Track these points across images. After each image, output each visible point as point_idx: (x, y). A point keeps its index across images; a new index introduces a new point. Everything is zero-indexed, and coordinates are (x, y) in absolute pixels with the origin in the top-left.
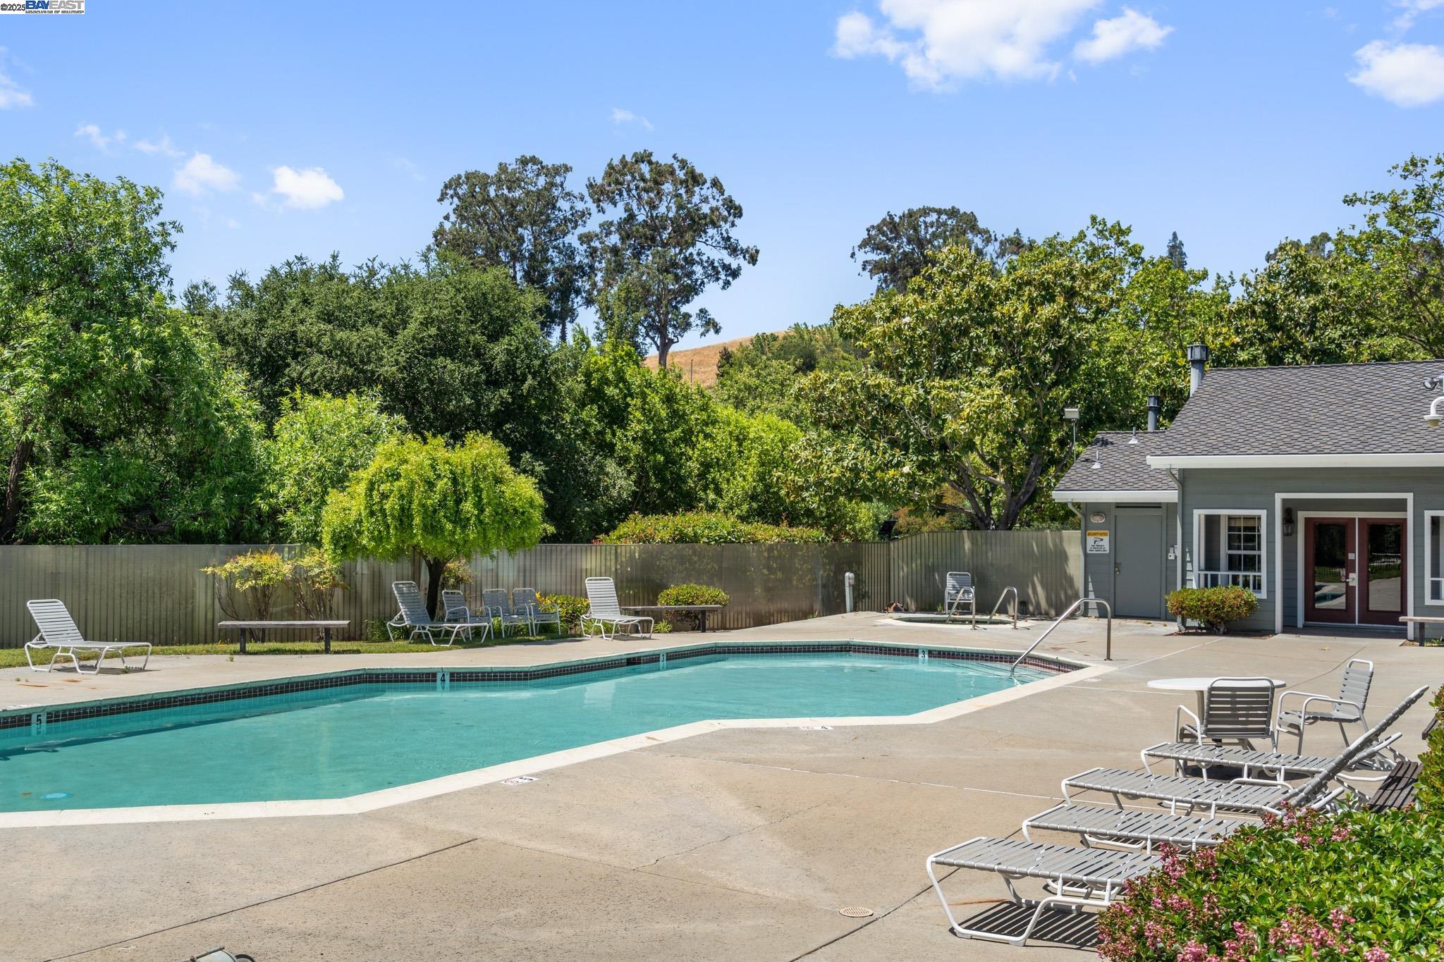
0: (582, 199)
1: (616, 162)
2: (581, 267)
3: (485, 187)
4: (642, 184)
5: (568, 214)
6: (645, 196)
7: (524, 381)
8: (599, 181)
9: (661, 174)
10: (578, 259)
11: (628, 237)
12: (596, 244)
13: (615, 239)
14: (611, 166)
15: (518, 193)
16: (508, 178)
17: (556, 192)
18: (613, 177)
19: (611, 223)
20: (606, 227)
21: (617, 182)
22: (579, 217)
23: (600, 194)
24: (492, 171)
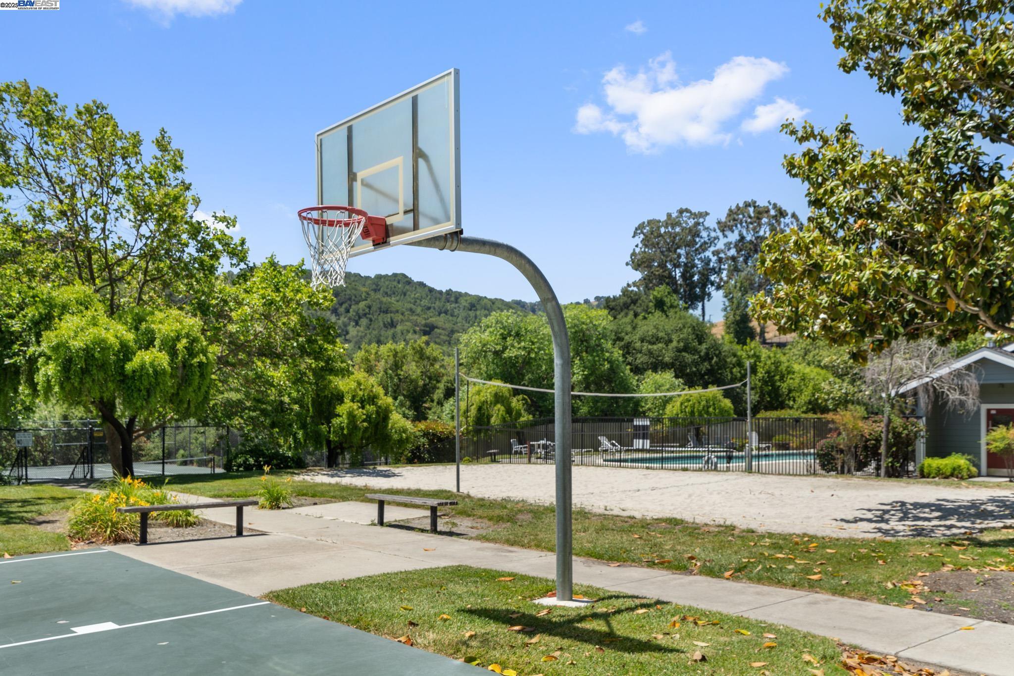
0: (715, 230)
1: (733, 208)
2: (714, 269)
3: (659, 228)
4: (749, 220)
5: (706, 239)
6: (751, 226)
7: (712, 358)
8: (723, 220)
9: (761, 212)
10: (712, 264)
11: (741, 250)
12: (722, 255)
13: (733, 252)
14: (730, 210)
15: (678, 229)
16: (671, 222)
17: (700, 227)
18: (732, 217)
19: (731, 243)
20: (728, 246)
21: (734, 220)
22: (712, 241)
23: (724, 227)
24: (663, 218)
